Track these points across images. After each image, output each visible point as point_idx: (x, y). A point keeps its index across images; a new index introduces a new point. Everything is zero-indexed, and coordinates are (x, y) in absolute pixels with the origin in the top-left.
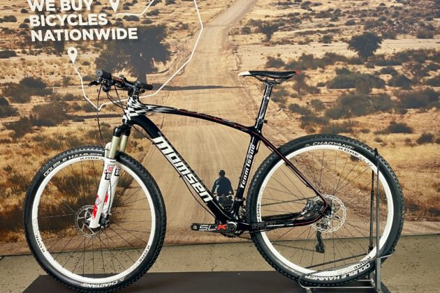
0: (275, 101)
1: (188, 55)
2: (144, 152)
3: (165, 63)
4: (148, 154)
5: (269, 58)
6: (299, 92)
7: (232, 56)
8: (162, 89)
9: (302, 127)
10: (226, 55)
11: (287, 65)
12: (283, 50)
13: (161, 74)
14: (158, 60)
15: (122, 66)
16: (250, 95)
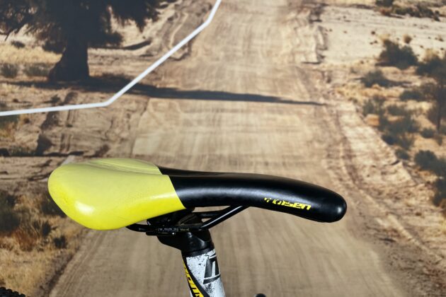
0: (389, 140)
1: (204, 11)
2: (68, 251)
3: (141, 25)
4: (78, 256)
5: (387, 43)
6: (439, 126)
7: (307, 29)
8: (129, 92)
9: (436, 201)
10: (296, 24)
11: (421, 65)
12: (417, 30)
13: (127, 53)
14: (123, 17)
15: (20, 18)
16: (338, 123)
